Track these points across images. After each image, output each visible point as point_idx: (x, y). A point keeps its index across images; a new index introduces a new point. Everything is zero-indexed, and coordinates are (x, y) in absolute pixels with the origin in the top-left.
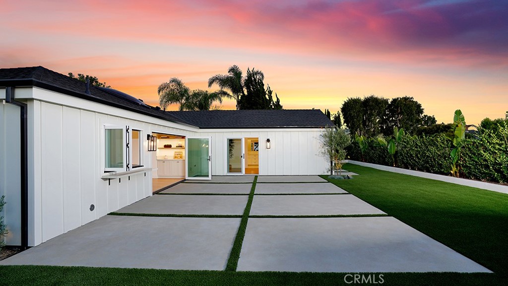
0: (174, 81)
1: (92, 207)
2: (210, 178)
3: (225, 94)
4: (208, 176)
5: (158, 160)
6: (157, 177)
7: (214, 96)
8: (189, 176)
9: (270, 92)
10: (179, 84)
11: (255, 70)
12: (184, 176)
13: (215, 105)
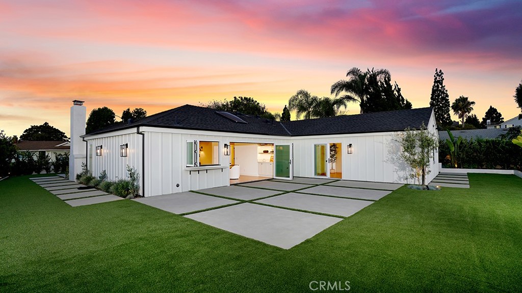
0: (301, 92)
1: (178, 186)
2: (291, 178)
3: (349, 98)
4: (289, 177)
5: (258, 162)
6: (258, 176)
7: (340, 102)
8: (277, 176)
9: (399, 90)
10: (306, 95)
11: (376, 70)
12: (273, 176)
13: (341, 111)
